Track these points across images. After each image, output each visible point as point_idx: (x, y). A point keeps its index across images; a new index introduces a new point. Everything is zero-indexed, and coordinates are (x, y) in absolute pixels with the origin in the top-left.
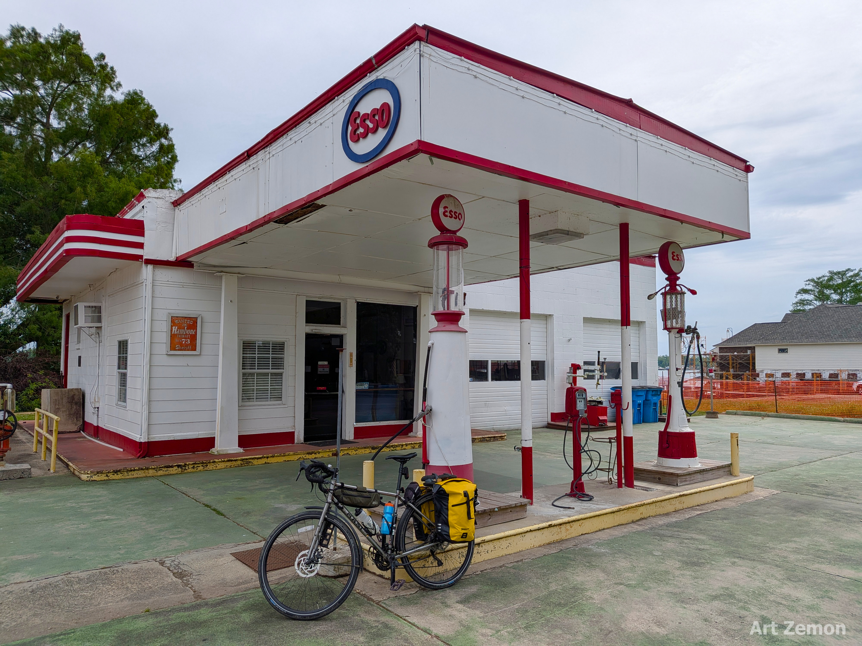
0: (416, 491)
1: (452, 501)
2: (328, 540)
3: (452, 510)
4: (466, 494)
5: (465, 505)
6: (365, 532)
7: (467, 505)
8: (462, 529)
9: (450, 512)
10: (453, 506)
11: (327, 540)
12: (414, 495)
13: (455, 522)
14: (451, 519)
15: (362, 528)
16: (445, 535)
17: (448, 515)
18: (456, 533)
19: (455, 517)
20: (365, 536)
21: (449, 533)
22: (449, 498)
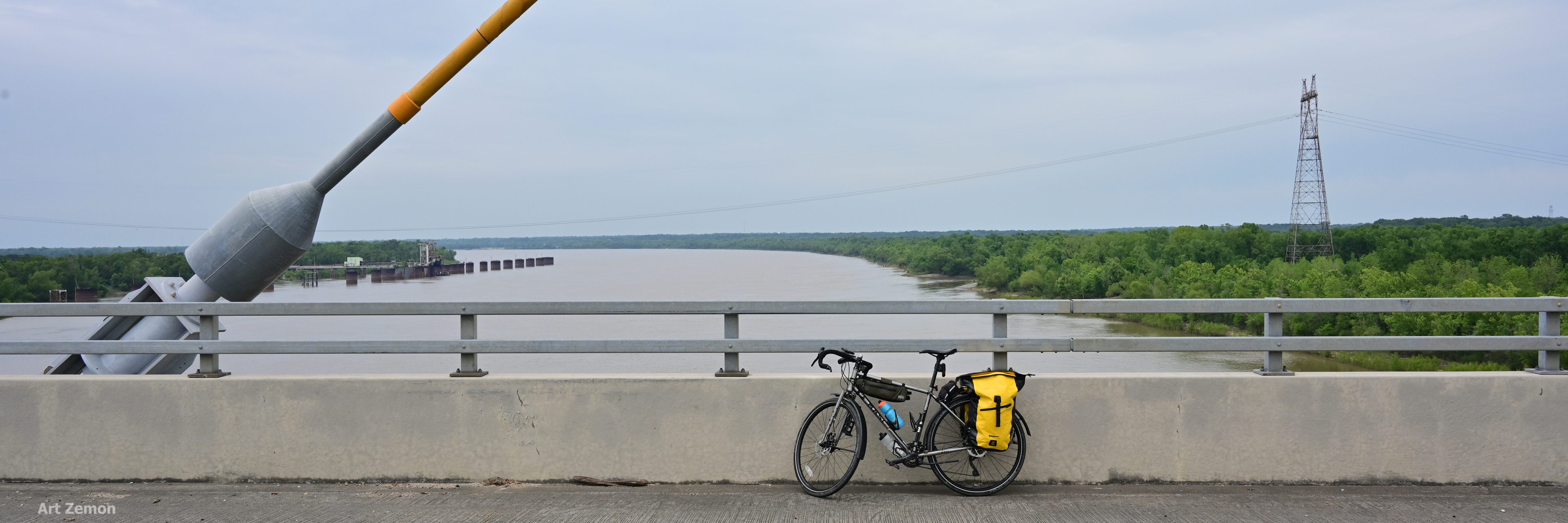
0: (950, 391)
1: (982, 404)
2: (852, 428)
3: (980, 414)
4: (997, 399)
5: (995, 411)
6: (887, 425)
7: (997, 411)
8: (990, 436)
9: (978, 417)
10: (981, 410)
11: (850, 427)
12: (947, 395)
13: (982, 427)
14: (979, 424)
15: (884, 420)
16: (972, 439)
17: (976, 420)
18: (983, 439)
19: (983, 422)
20: (888, 429)
21: (976, 438)
22: (979, 401)
